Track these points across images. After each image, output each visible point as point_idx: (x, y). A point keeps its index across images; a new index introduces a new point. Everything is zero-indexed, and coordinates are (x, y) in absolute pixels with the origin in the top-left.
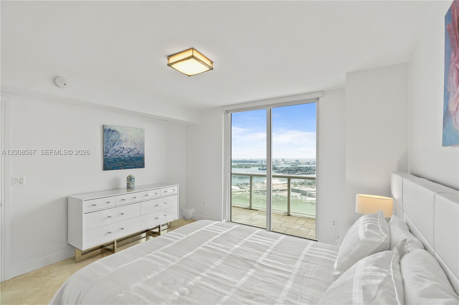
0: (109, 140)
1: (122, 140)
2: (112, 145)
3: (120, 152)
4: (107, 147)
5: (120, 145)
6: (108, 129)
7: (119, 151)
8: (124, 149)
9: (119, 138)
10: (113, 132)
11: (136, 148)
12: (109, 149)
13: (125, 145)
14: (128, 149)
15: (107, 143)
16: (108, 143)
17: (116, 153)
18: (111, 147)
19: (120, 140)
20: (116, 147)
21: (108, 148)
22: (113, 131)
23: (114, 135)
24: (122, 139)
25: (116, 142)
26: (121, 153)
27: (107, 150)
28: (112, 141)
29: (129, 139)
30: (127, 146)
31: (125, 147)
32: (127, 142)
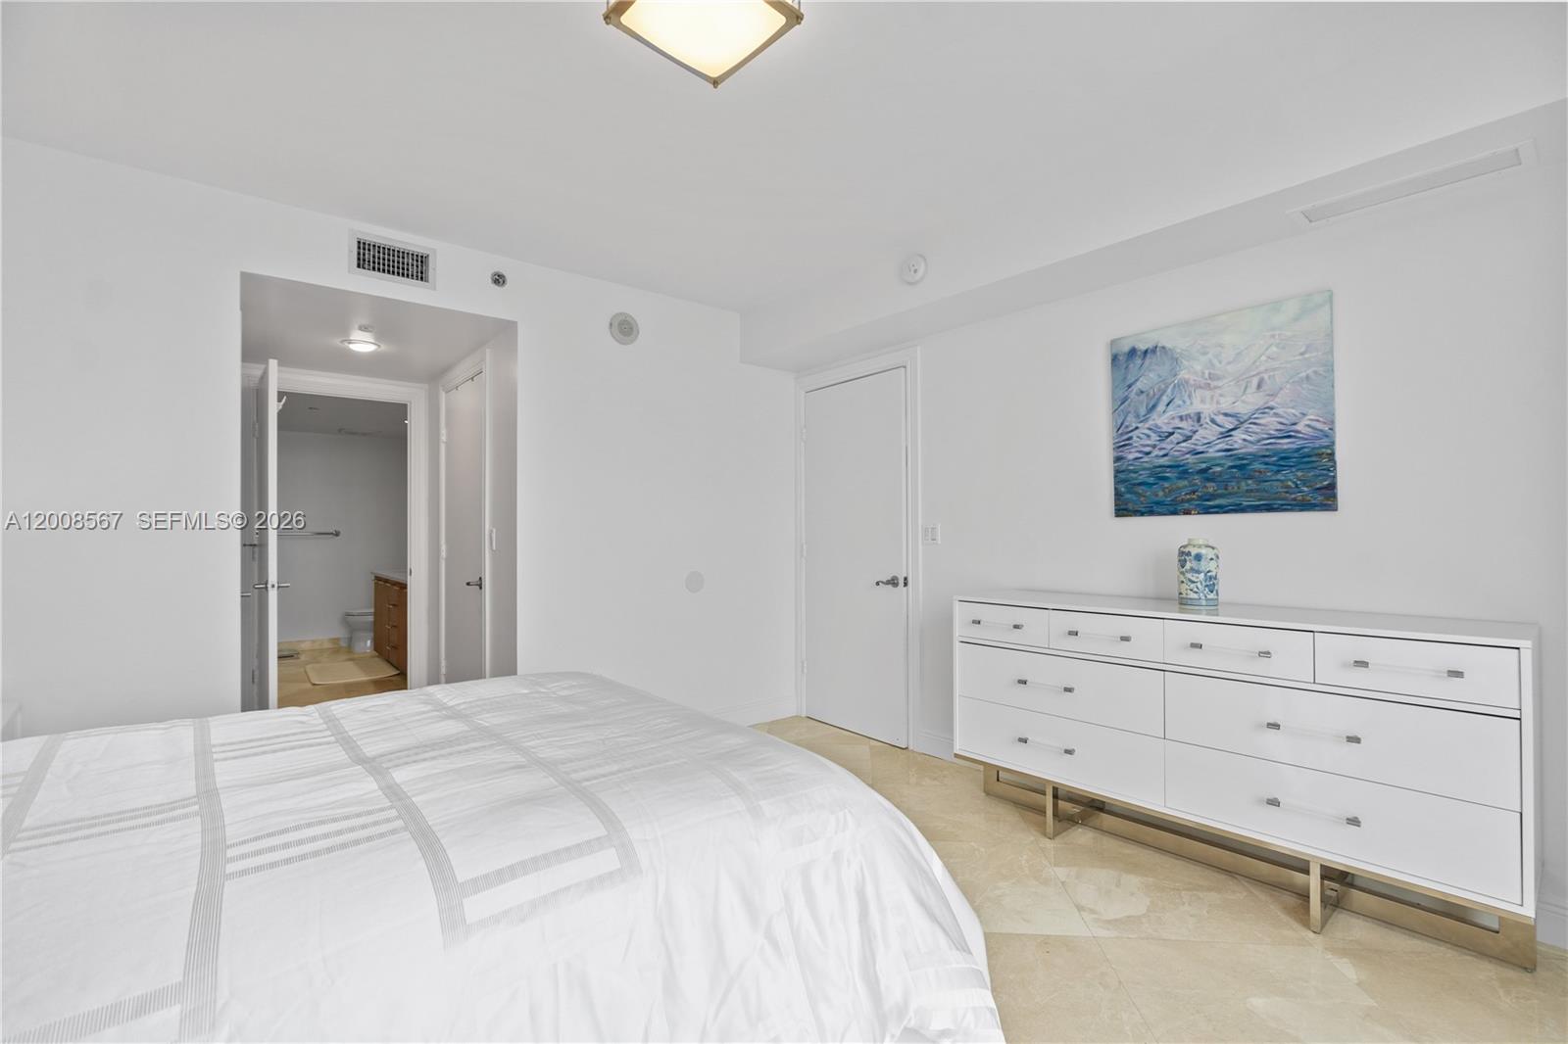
0: (1133, 395)
1: (1187, 382)
2: (1143, 411)
3: (1181, 438)
4: (1122, 424)
5: (1179, 406)
6: (1126, 349)
7: (1175, 435)
8: (1199, 420)
9: (1175, 375)
10: (1148, 356)
11: (1271, 404)
12: (1131, 429)
13: (1203, 401)
14: (1220, 419)
15: (1122, 407)
16: (1129, 405)
17: (1163, 445)
18: (1141, 422)
19: (1182, 385)
20: (1162, 419)
21: (1127, 427)
22: (1146, 352)
23: (1150, 371)
24: (1186, 376)
25: (1162, 395)
26: (1184, 441)
27: (1122, 434)
28: (1143, 396)
29: (1229, 367)
30: (1215, 406)
31: (1207, 409)
32: (1214, 384)
